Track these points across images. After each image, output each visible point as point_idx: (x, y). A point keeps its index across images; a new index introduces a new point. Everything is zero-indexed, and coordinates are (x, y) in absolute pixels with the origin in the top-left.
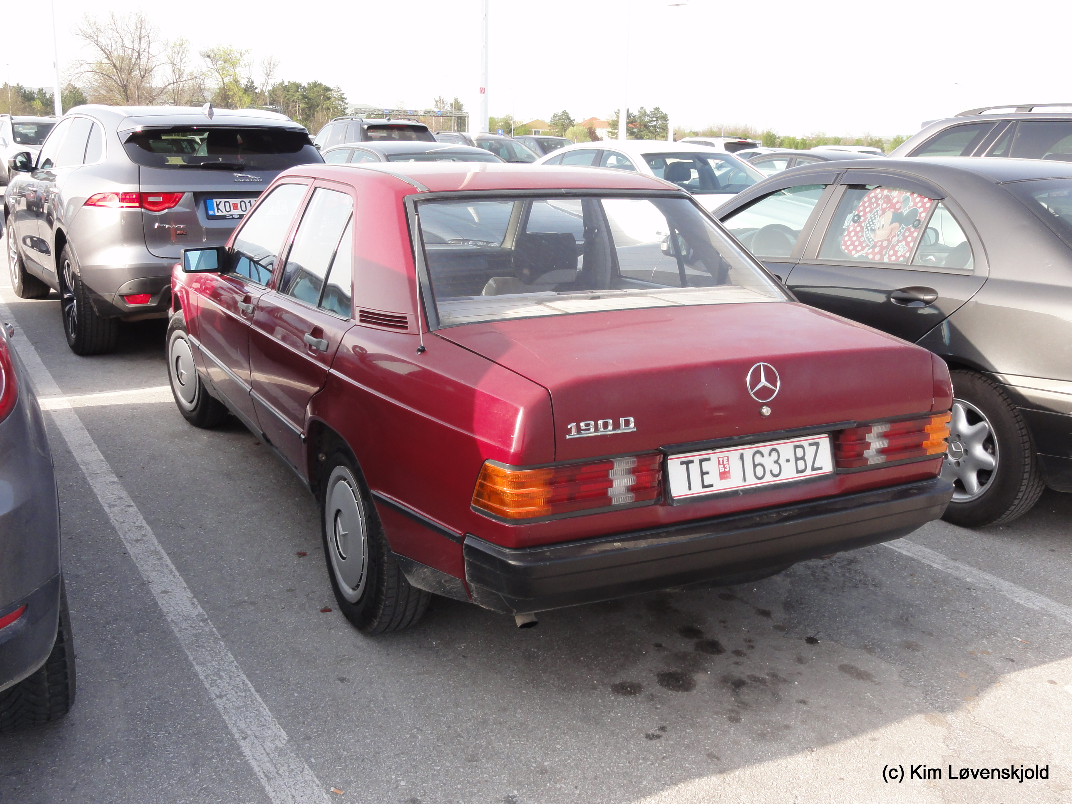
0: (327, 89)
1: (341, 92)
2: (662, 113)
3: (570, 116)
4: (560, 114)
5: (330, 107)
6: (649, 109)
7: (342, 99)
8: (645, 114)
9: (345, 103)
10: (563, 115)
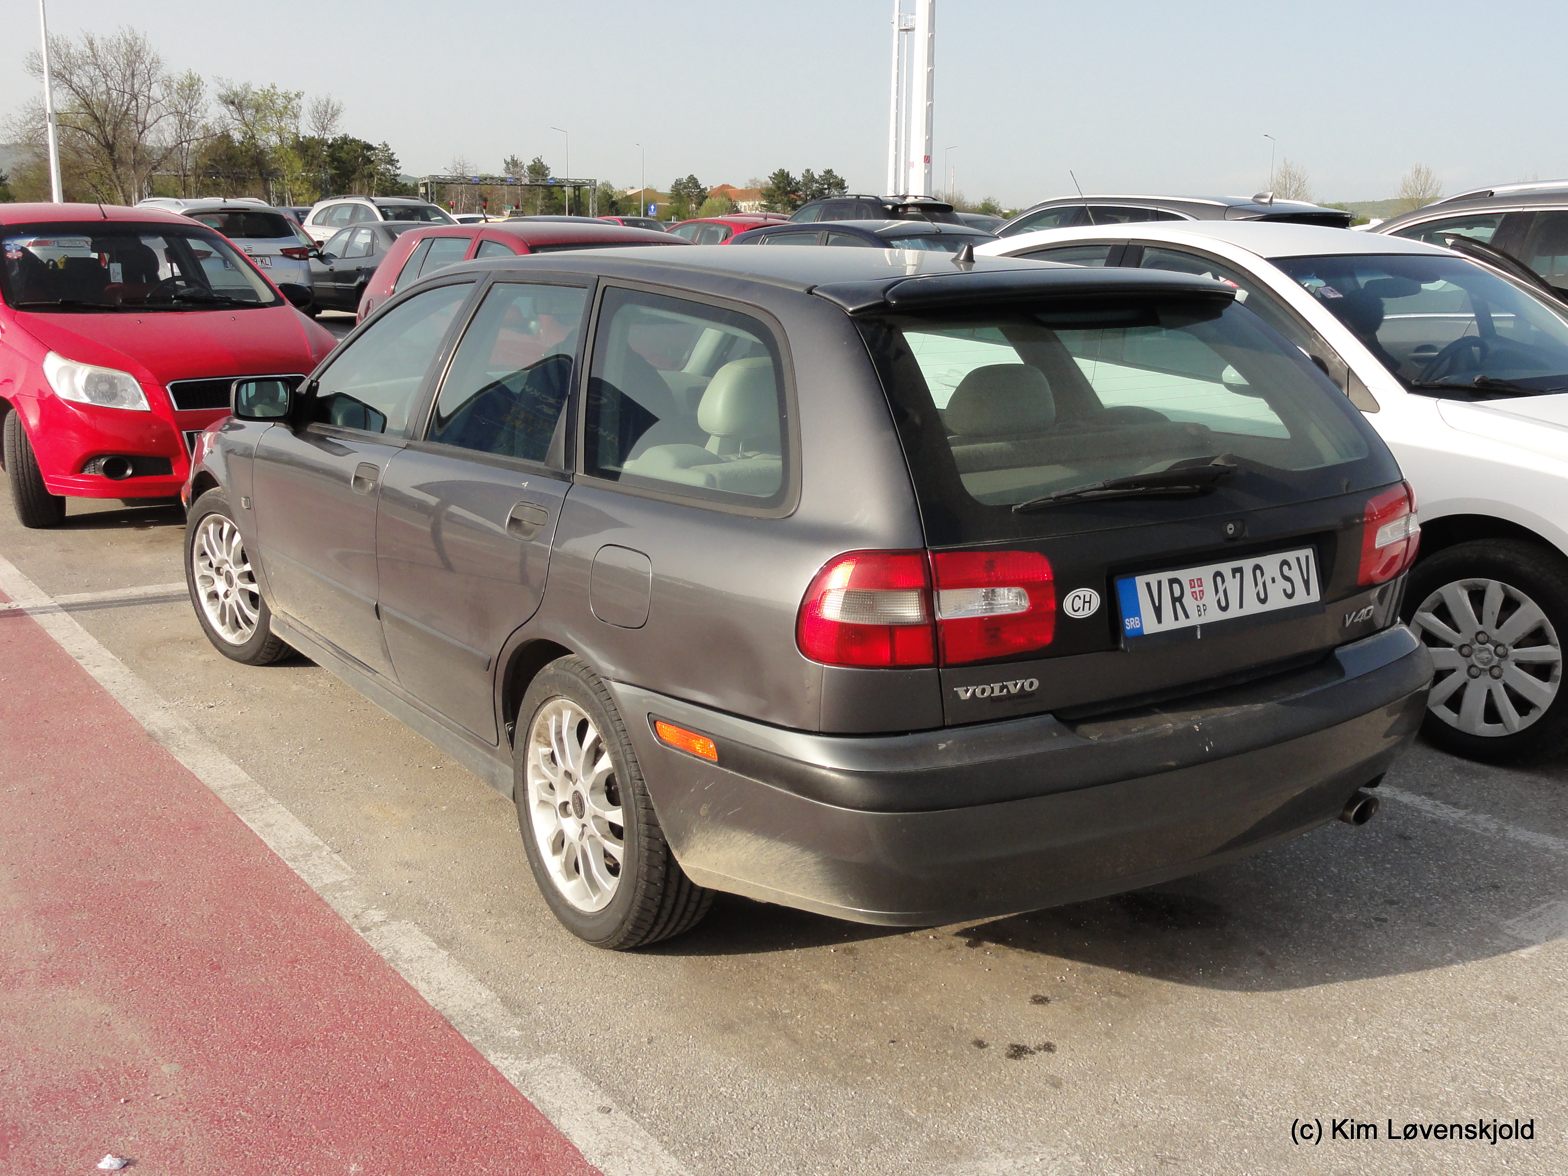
0: (369, 147)
1: (390, 152)
2: (836, 177)
3: (700, 183)
4: (684, 181)
5: (374, 173)
6: (818, 173)
7: (391, 161)
8: (812, 179)
9: (396, 167)
10: (688, 182)
